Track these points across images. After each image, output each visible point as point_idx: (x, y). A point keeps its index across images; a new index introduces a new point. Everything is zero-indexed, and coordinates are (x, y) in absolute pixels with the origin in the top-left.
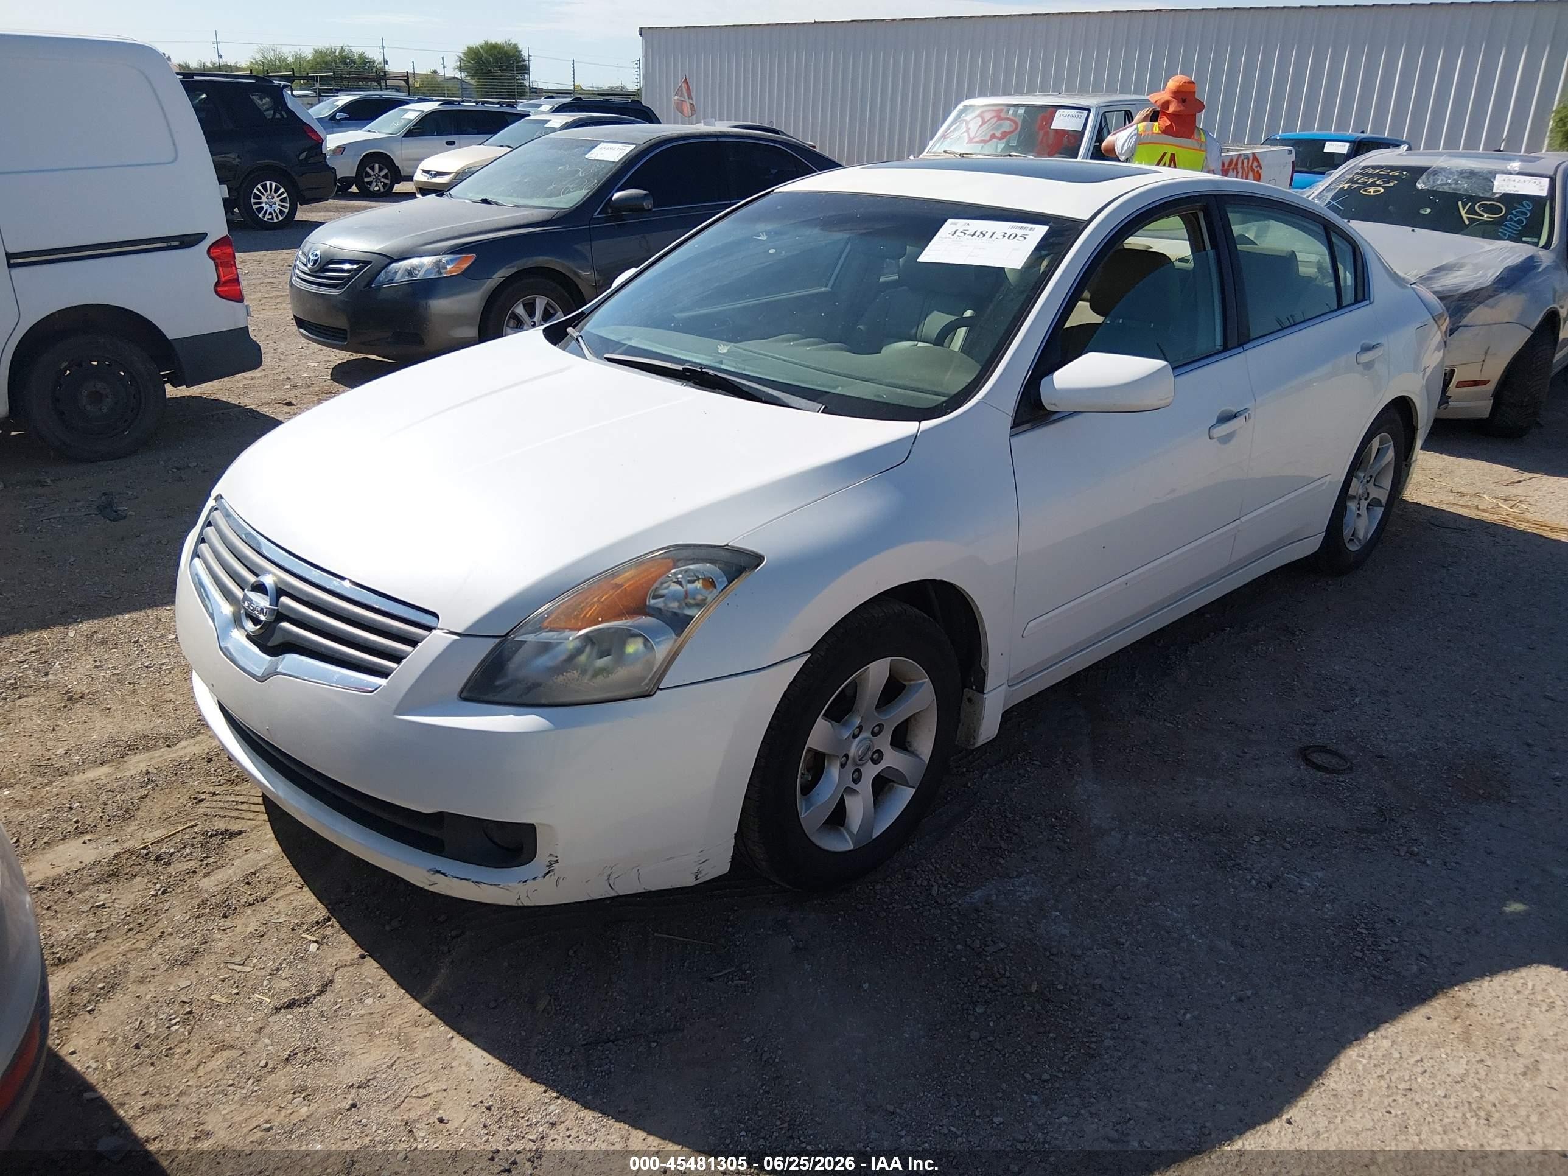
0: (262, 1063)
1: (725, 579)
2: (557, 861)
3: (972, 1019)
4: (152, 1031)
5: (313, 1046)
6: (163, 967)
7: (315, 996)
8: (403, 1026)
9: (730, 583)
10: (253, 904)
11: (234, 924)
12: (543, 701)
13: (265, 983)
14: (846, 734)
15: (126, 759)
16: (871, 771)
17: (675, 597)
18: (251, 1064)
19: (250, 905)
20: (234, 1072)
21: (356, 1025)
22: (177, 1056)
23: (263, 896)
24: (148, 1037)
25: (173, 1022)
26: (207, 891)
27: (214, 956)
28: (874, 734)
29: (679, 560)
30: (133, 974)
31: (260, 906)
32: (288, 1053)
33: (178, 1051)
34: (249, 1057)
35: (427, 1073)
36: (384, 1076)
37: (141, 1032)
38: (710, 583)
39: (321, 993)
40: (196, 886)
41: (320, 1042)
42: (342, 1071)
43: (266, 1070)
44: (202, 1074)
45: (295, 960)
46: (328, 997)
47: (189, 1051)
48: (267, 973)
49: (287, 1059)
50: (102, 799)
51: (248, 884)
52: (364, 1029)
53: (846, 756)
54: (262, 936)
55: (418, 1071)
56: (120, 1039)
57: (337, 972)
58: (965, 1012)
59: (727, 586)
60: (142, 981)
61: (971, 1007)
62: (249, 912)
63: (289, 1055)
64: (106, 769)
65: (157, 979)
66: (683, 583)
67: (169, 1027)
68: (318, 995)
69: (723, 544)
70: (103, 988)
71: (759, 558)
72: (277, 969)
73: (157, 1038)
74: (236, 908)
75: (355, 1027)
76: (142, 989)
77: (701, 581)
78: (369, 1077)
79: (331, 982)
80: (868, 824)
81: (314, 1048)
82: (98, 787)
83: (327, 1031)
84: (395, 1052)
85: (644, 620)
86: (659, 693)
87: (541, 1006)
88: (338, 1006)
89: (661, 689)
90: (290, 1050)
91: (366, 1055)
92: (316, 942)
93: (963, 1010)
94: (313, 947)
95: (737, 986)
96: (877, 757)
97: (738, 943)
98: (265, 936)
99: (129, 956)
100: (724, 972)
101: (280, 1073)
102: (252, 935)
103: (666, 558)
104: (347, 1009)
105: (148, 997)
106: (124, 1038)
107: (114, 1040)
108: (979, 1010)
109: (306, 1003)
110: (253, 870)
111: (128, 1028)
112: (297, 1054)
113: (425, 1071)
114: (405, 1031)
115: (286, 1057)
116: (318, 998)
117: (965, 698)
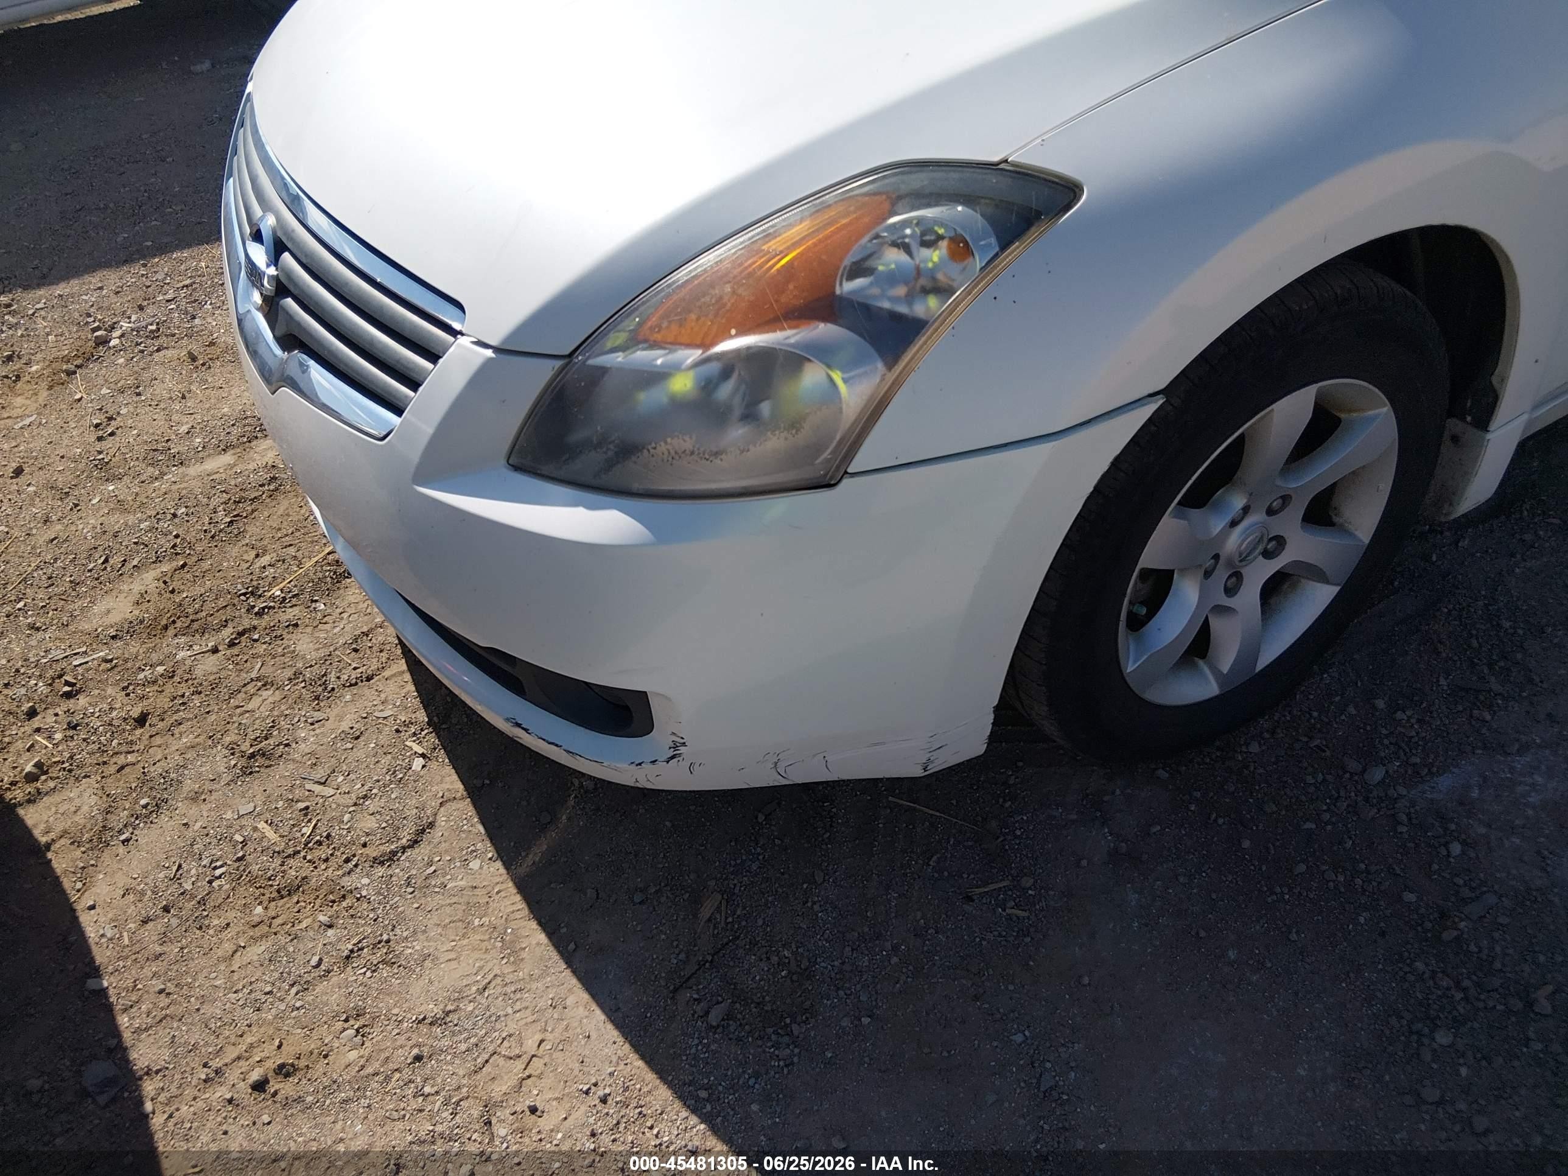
0: (314, 961)
1: (993, 240)
2: (684, 744)
3: (1427, 1056)
4: (188, 886)
5: (385, 937)
6: (226, 778)
7: (404, 849)
8: (512, 916)
9: (1004, 247)
10: (356, 684)
11: (325, 716)
12: (636, 486)
13: (347, 817)
14: (1217, 525)
15: (254, 443)
16: (1260, 572)
17: (892, 279)
18: (300, 959)
19: (351, 685)
20: (275, 970)
21: (450, 905)
22: (211, 932)
23: (370, 672)
24: (182, 894)
25: (218, 872)
26: (304, 657)
27: (291, 766)
28: (1270, 512)
29: (900, 198)
30: (189, 785)
31: (364, 689)
32: (350, 947)
33: (216, 922)
34: (301, 946)
35: (529, 1011)
36: (470, 1008)
37: (176, 886)
38: (961, 248)
39: (414, 843)
40: (292, 648)
41: (398, 931)
42: (417, 988)
43: (316, 973)
44: (235, 967)
45: (391, 782)
46: (421, 853)
47: (228, 925)
48: (351, 802)
49: (348, 957)
50: (214, 502)
51: (356, 650)
52: (460, 915)
53: (1216, 557)
54: (357, 738)
55: (518, 1006)
56: (149, 893)
57: (442, 809)
58: (1415, 1037)
59: (996, 256)
60: (195, 798)
61: (1426, 1031)
62: (348, 697)
63: (352, 951)
64: (228, 458)
65: (215, 795)
66: (914, 246)
67: (210, 882)
68: (409, 847)
69: (996, 159)
70: (145, 807)
71: (1068, 191)
72: (365, 797)
73: (193, 897)
74: (333, 689)
75: (448, 910)
76: (194, 811)
77: (944, 244)
78: (450, 1007)
79: (431, 825)
80: (1250, 652)
81: (388, 941)
82: (213, 483)
83: (410, 912)
84: (495, 965)
85: (823, 330)
86: (846, 482)
87: (706, 912)
88: (433, 868)
89: (854, 475)
90: (355, 941)
91: (454, 964)
92: (423, 756)
93: (1411, 1032)
94: (418, 763)
95: (1009, 917)
96: (1275, 545)
97: (1018, 833)
98: (362, 738)
99: (187, 756)
100: (992, 887)
101: (335, 979)
102: (344, 736)
103: (875, 194)
104: (445, 874)
105: (198, 825)
106: (153, 892)
107: (142, 893)
108: (1443, 1038)
109: (390, 859)
110: (365, 629)
111: (162, 875)
112: (362, 949)
113: (526, 1008)
114: (514, 925)
115: (346, 953)
116: (409, 852)
117: (1447, 435)
